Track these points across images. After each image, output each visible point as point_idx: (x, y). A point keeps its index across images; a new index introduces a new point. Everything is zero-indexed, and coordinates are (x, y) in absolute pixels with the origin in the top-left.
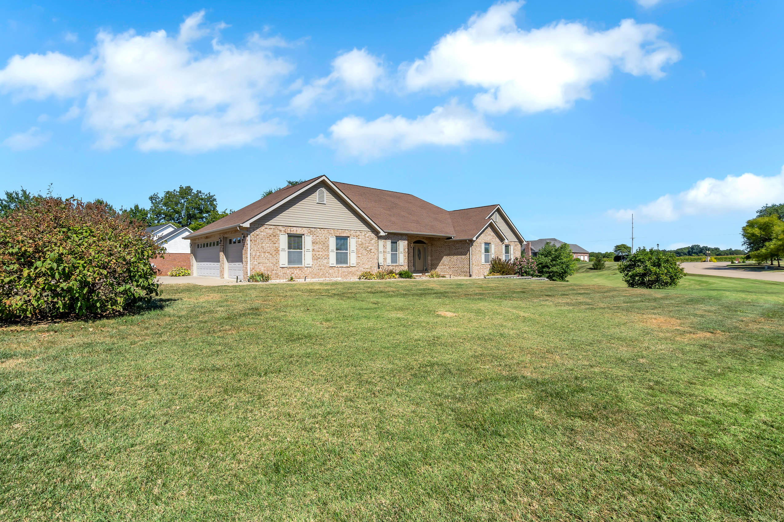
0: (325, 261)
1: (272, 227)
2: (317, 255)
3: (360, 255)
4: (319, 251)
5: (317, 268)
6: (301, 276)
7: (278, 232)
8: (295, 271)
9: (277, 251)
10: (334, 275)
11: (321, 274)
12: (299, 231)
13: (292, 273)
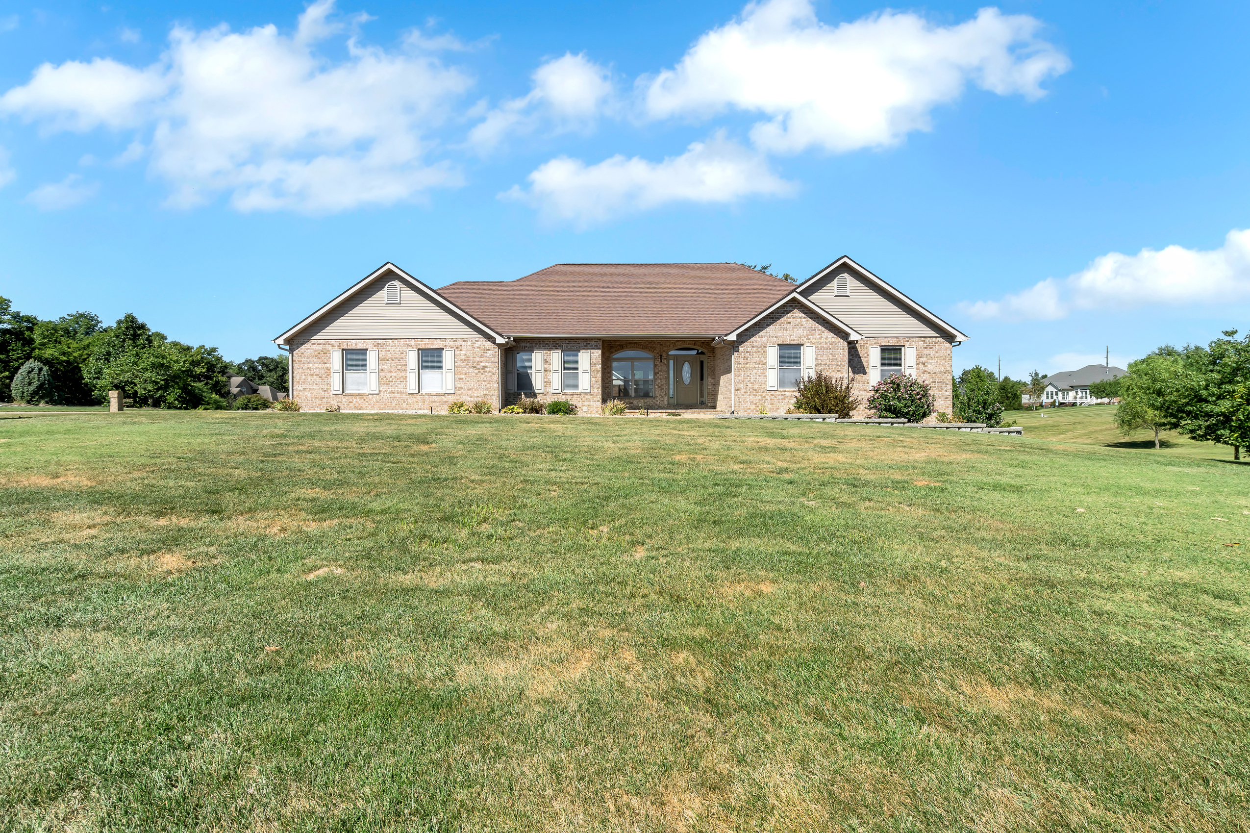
0: (402, 386)
1: (321, 342)
2: (388, 377)
3: (463, 376)
4: (390, 372)
5: (388, 395)
6: (364, 406)
7: (330, 348)
8: (355, 400)
9: (328, 372)
10: (416, 406)
11: (394, 405)
12: (360, 345)
13: (350, 402)
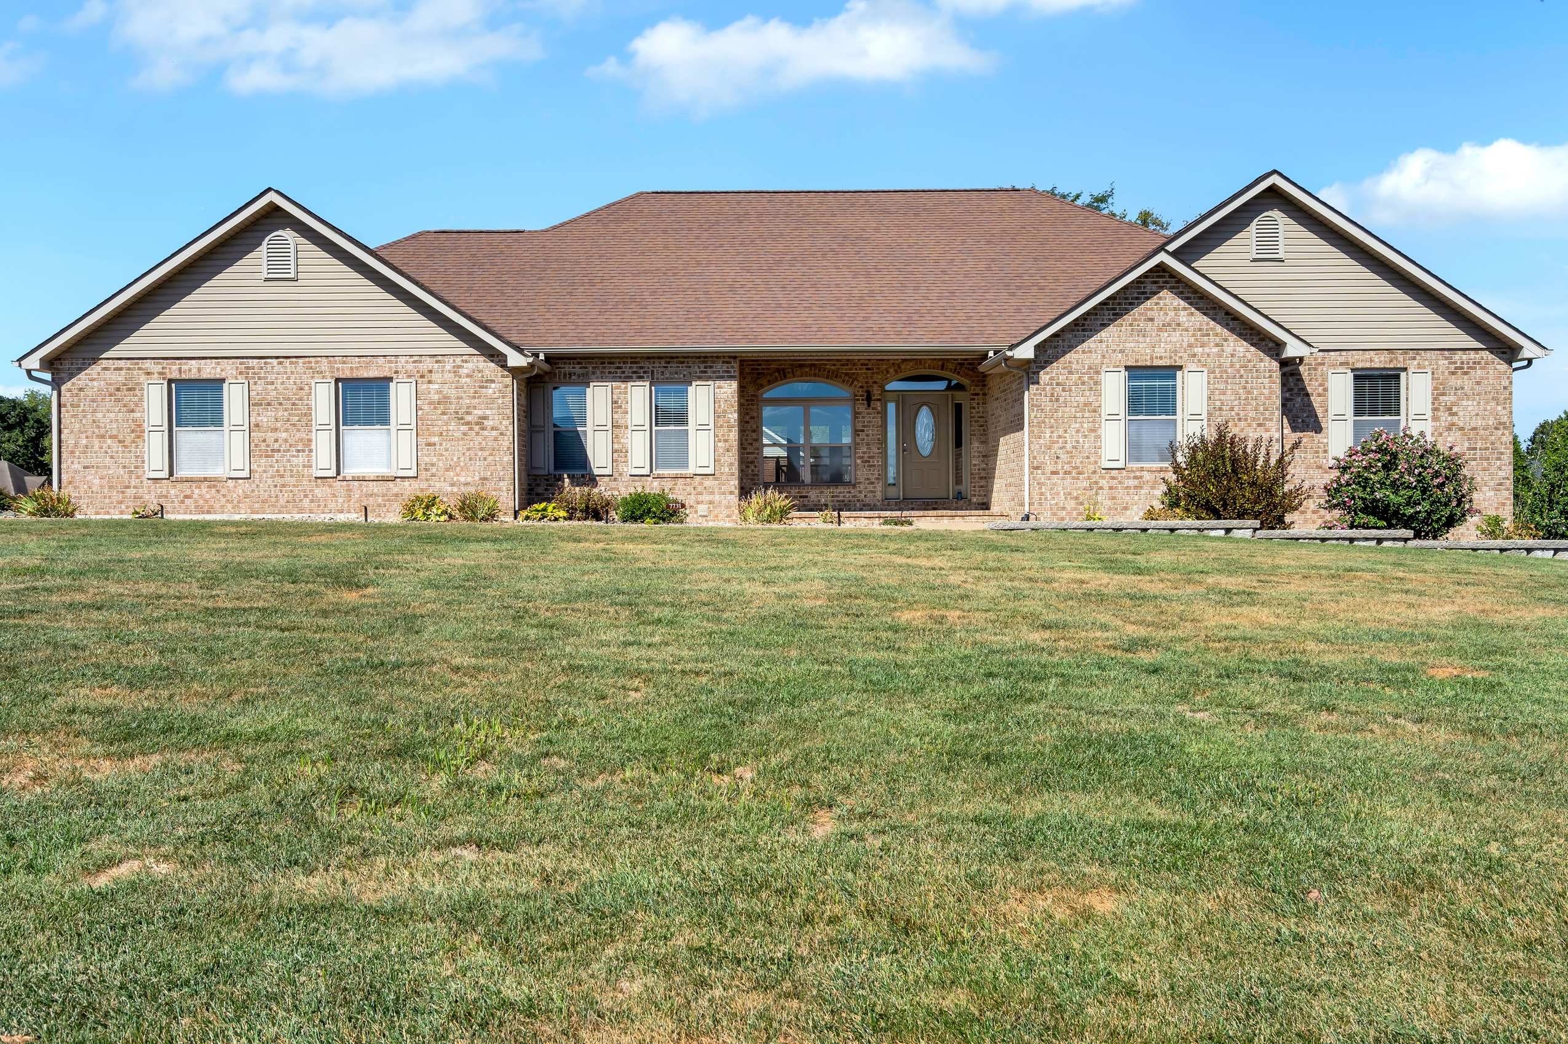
0: (300, 460)
1: (122, 363)
2: (270, 441)
3: (436, 439)
4: (275, 430)
5: (270, 481)
6: (217, 506)
7: (143, 378)
8: (197, 491)
9: (138, 431)
10: (331, 505)
11: (282, 501)
12: (209, 370)
13: (186, 497)
